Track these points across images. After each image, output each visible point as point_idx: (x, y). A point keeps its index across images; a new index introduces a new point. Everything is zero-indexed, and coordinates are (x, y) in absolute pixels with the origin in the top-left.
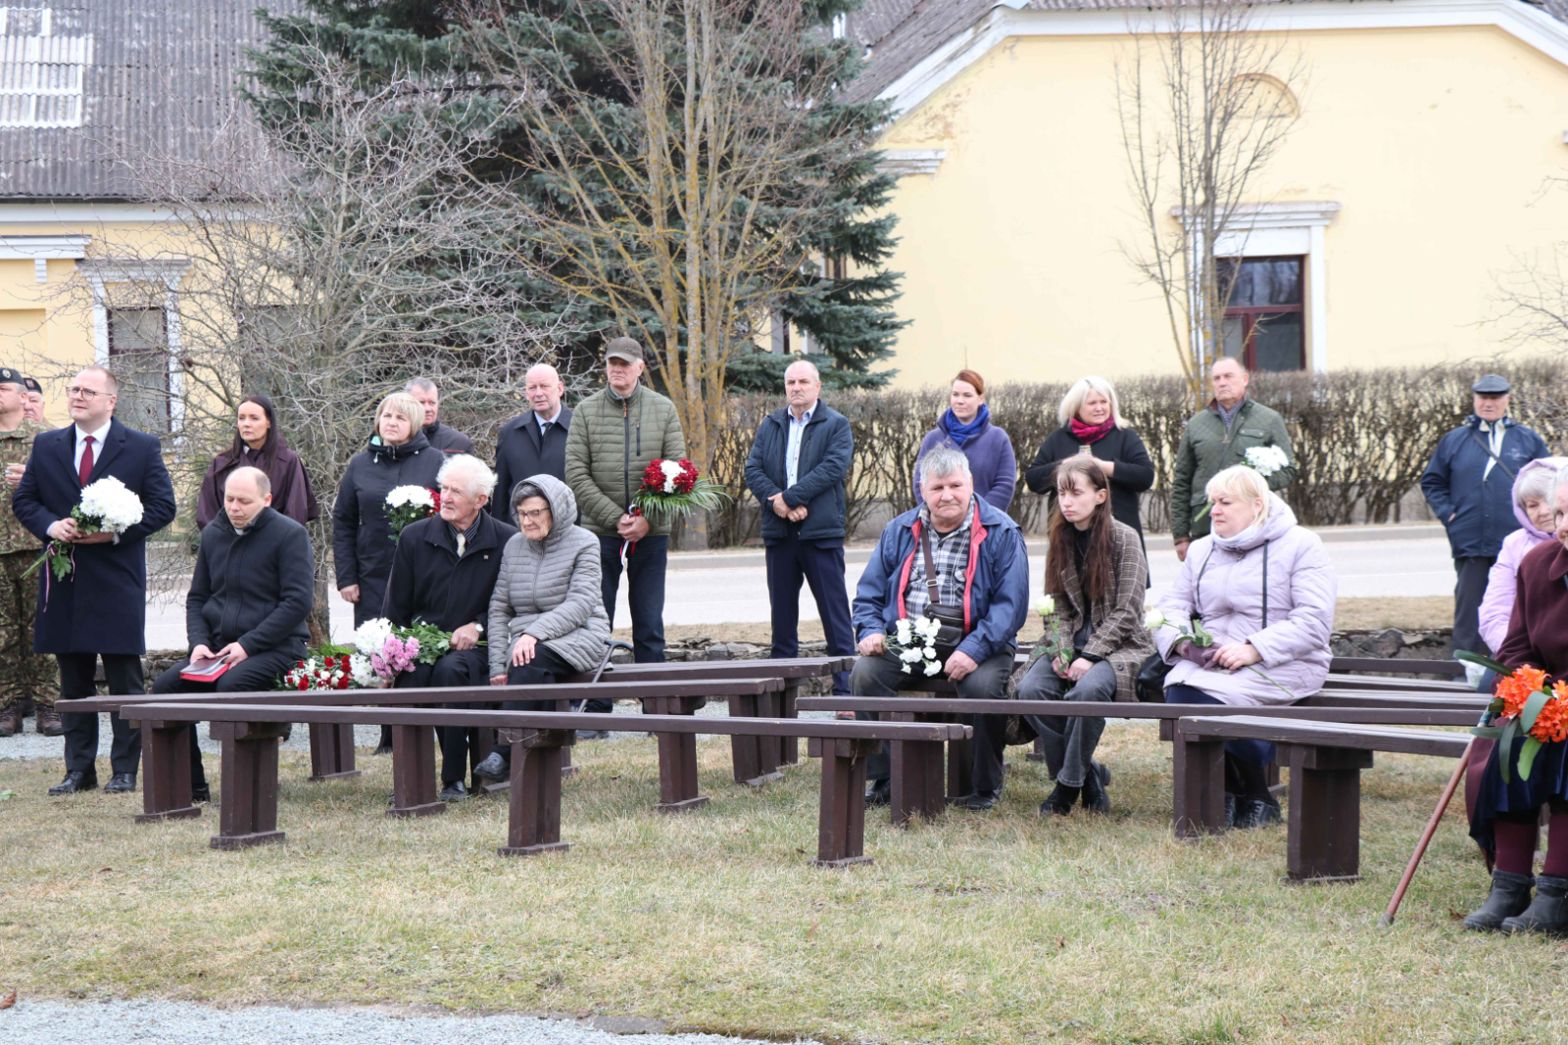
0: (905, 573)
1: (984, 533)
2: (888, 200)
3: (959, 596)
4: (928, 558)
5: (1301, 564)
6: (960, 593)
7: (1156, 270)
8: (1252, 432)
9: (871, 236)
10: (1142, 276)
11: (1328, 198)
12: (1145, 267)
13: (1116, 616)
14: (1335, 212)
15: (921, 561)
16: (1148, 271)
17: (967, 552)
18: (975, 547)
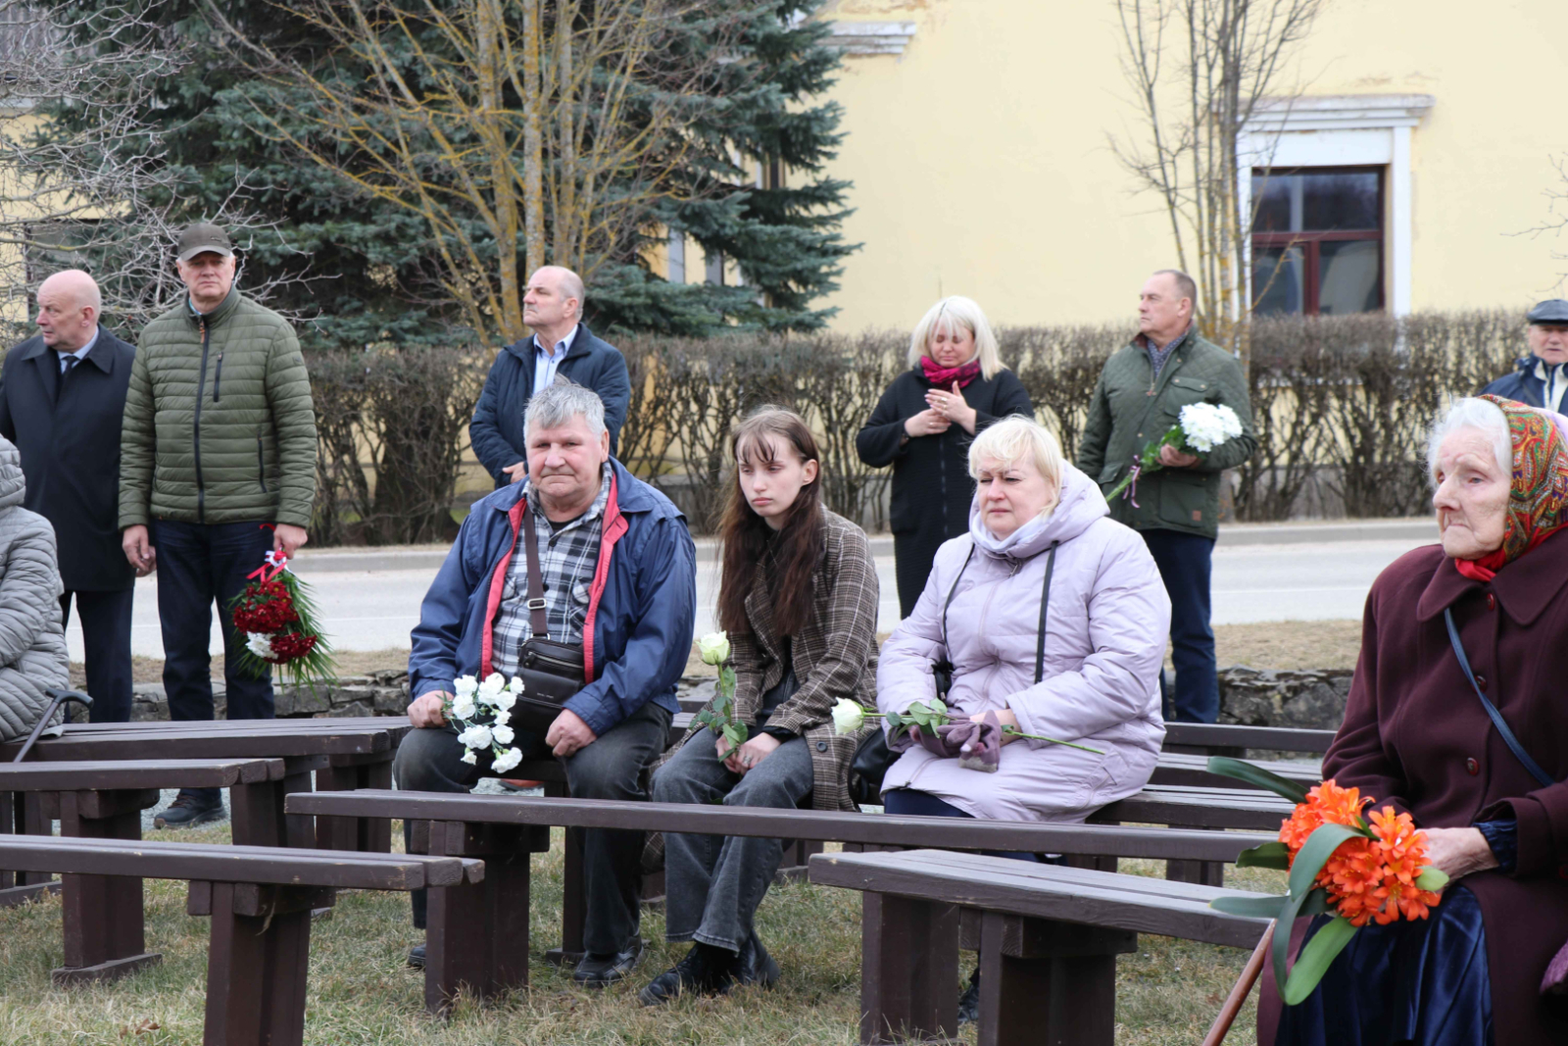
0: (495, 586)
1: (624, 525)
2: (830, 82)
3: (578, 628)
4: (533, 563)
5: (1104, 583)
6: (578, 623)
7: (1157, 174)
8: (1190, 382)
9: (807, 130)
10: (1138, 181)
11: (1417, 90)
12: (1143, 170)
13: (820, 668)
14: (1427, 108)
15: (521, 567)
16: (1148, 176)
17: (595, 556)
18: (607, 548)
